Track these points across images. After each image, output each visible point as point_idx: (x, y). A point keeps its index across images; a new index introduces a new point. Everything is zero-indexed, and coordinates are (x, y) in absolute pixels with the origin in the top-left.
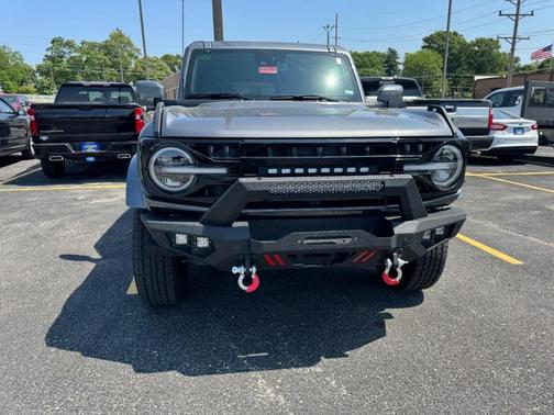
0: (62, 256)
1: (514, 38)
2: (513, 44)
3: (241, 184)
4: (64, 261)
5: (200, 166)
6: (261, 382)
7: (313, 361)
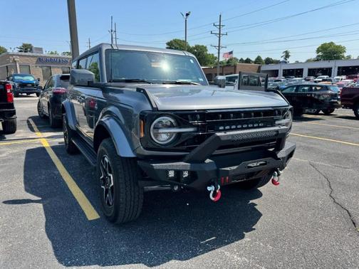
0: (5, 202)
1: (219, 46)
2: (219, 50)
3: (218, 137)
4: (7, 205)
5: (180, 128)
6: (227, 253)
7: (242, 237)
